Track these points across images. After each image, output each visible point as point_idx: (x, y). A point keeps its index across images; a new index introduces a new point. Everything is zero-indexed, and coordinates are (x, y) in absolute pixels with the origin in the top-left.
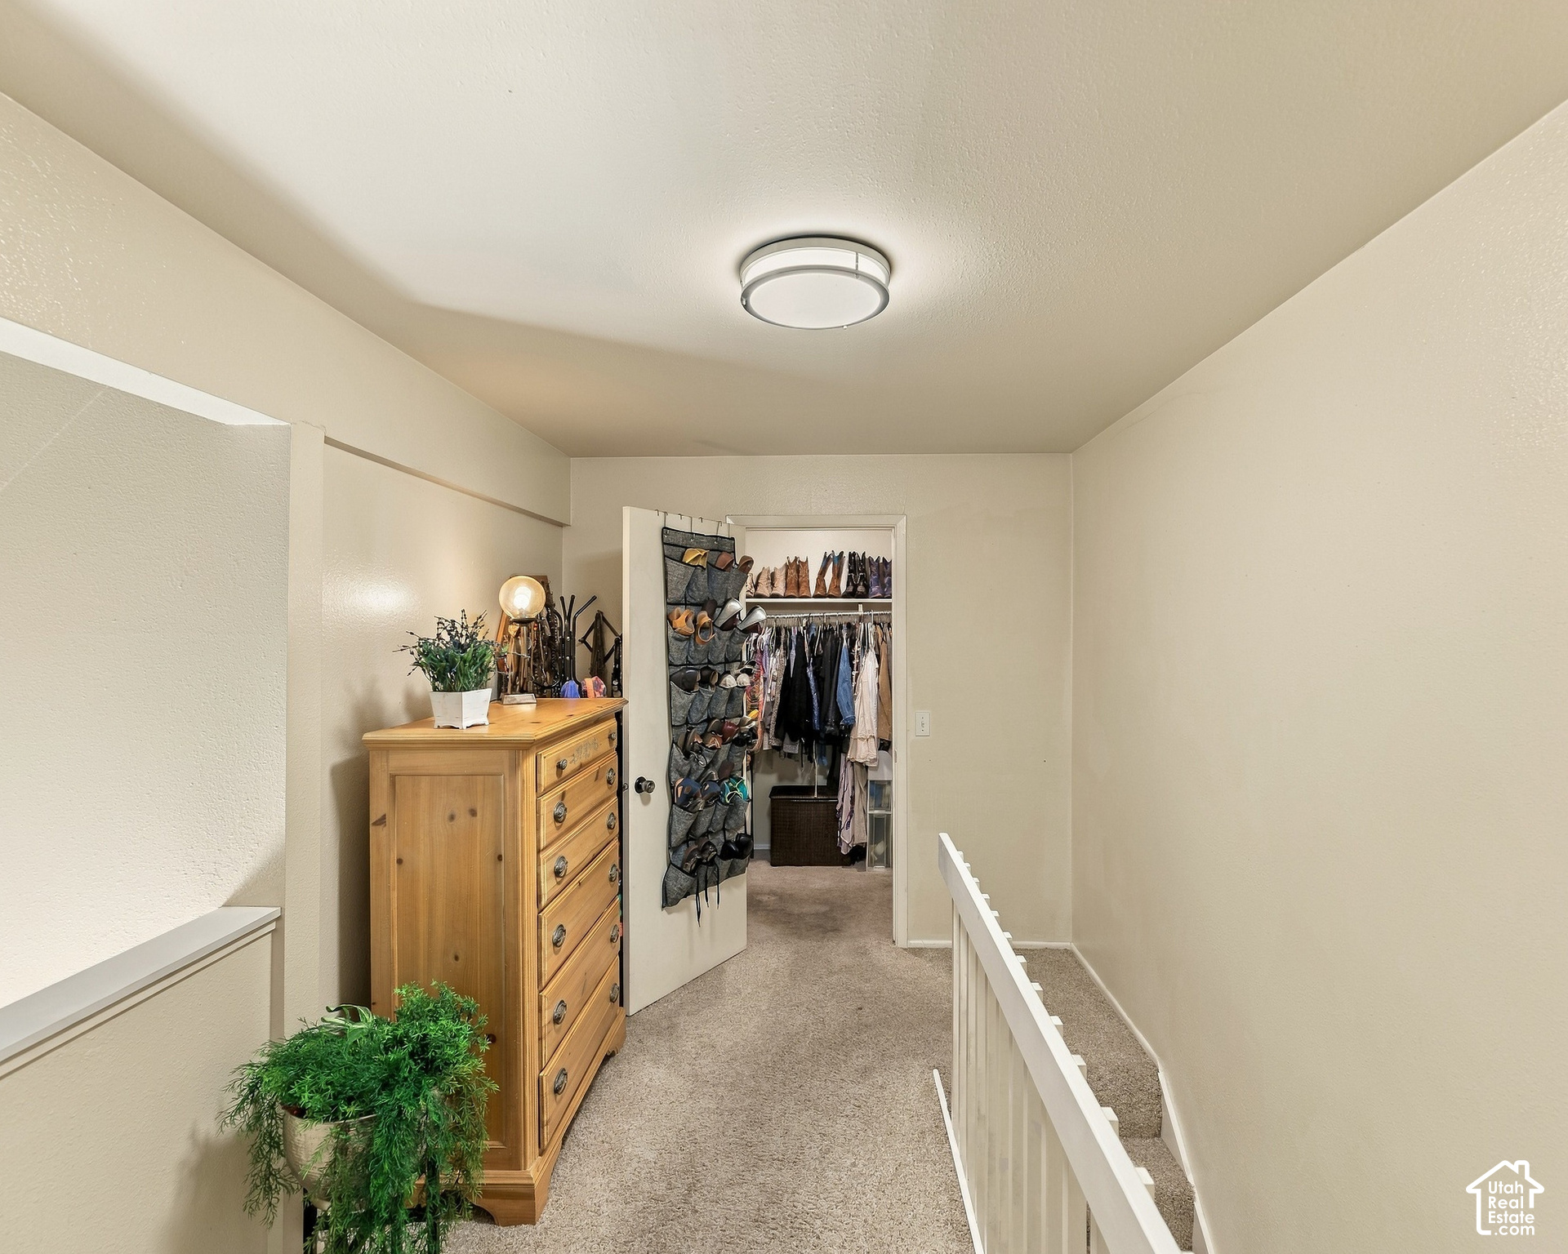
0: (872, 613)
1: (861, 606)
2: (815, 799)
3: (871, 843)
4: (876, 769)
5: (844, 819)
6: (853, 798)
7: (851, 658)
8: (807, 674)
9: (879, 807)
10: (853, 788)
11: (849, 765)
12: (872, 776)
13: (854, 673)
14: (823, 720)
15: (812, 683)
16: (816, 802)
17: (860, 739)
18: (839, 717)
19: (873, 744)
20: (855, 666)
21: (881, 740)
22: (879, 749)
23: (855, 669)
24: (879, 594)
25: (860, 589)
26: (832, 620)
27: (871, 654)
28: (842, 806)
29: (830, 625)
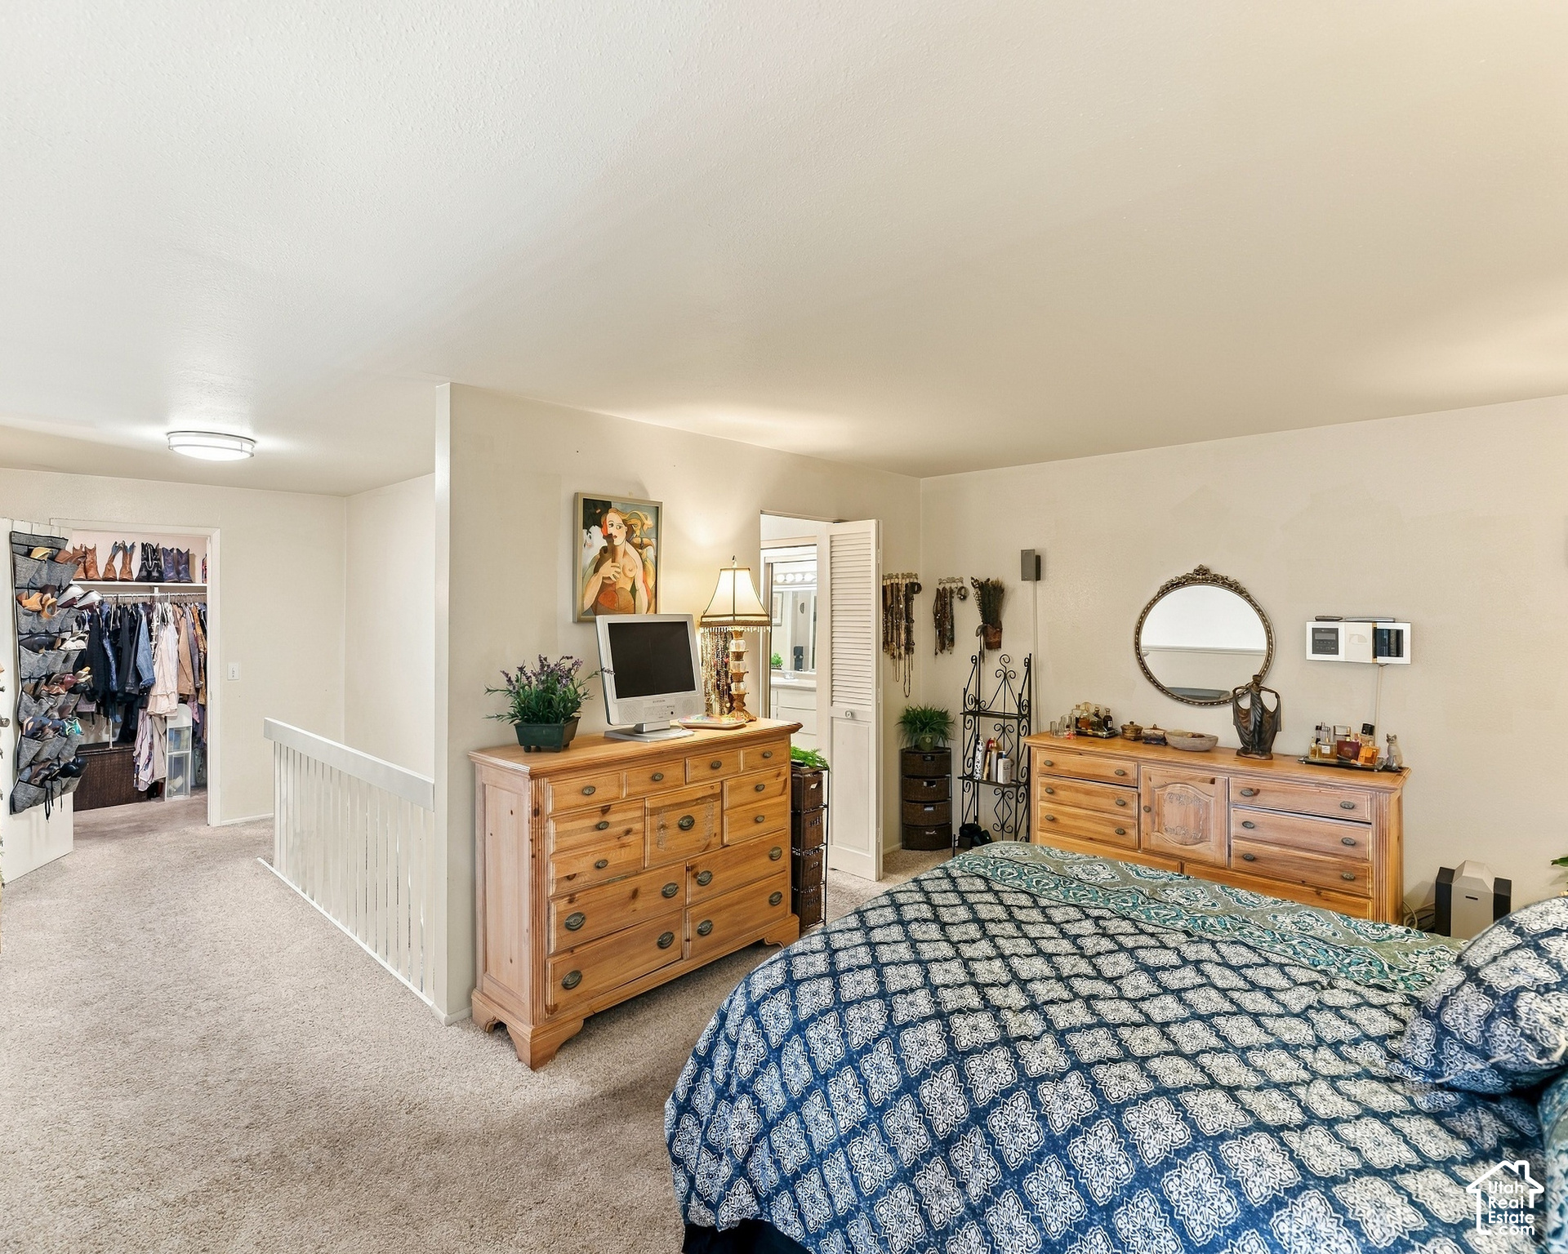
0: (169, 594)
1: (156, 589)
2: (111, 750)
3: (170, 779)
4: (174, 718)
5: (141, 762)
6: (151, 746)
7: (150, 631)
8: (103, 645)
9: (178, 748)
10: (152, 736)
11: (148, 717)
12: (170, 724)
13: (153, 643)
14: (122, 682)
15: (110, 653)
16: (111, 753)
17: (160, 695)
18: (139, 678)
19: (175, 698)
20: (154, 637)
21: (181, 695)
22: (179, 703)
23: (154, 640)
24: (176, 580)
25: (155, 574)
26: (126, 600)
27: (171, 627)
28: (140, 753)
29: (124, 605)
